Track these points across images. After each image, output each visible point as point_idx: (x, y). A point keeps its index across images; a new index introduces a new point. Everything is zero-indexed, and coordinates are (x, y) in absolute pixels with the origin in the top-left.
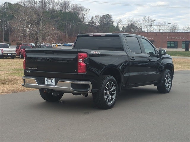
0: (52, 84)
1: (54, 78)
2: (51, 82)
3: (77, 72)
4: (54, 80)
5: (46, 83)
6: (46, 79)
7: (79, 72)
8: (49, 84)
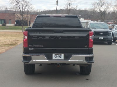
0: (60, 59)
1: (63, 53)
2: (60, 57)
3: (88, 47)
4: (63, 55)
5: (54, 58)
6: (54, 55)
7: (90, 47)
8: (57, 59)
